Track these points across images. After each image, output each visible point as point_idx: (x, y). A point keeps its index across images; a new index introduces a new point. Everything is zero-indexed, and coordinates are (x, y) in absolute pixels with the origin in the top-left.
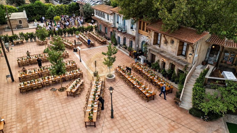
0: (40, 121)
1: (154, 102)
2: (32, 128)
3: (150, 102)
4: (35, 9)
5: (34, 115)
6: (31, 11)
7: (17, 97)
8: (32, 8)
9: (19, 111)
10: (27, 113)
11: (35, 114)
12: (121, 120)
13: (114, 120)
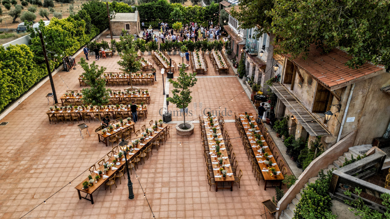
0: (35, 167)
1: (230, 195)
2: (17, 174)
3: (219, 194)
4: (155, 11)
5: (36, 156)
6: (150, 12)
7: (42, 126)
8: (150, 9)
9: (26, 144)
10: (32, 151)
11: (38, 154)
12: (142, 207)
13: (132, 203)
